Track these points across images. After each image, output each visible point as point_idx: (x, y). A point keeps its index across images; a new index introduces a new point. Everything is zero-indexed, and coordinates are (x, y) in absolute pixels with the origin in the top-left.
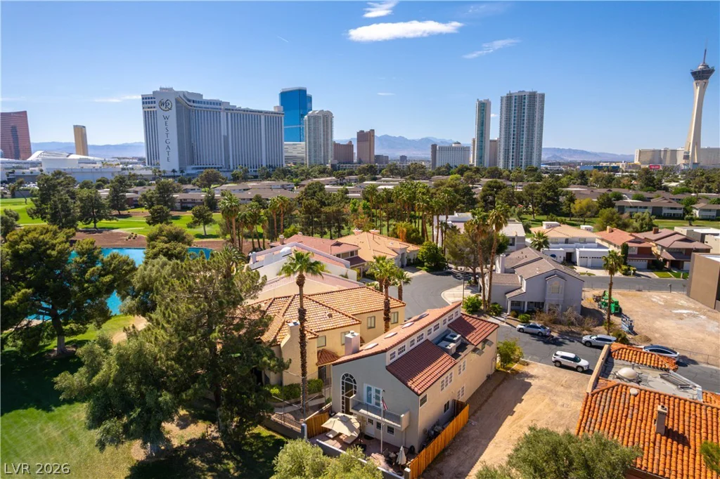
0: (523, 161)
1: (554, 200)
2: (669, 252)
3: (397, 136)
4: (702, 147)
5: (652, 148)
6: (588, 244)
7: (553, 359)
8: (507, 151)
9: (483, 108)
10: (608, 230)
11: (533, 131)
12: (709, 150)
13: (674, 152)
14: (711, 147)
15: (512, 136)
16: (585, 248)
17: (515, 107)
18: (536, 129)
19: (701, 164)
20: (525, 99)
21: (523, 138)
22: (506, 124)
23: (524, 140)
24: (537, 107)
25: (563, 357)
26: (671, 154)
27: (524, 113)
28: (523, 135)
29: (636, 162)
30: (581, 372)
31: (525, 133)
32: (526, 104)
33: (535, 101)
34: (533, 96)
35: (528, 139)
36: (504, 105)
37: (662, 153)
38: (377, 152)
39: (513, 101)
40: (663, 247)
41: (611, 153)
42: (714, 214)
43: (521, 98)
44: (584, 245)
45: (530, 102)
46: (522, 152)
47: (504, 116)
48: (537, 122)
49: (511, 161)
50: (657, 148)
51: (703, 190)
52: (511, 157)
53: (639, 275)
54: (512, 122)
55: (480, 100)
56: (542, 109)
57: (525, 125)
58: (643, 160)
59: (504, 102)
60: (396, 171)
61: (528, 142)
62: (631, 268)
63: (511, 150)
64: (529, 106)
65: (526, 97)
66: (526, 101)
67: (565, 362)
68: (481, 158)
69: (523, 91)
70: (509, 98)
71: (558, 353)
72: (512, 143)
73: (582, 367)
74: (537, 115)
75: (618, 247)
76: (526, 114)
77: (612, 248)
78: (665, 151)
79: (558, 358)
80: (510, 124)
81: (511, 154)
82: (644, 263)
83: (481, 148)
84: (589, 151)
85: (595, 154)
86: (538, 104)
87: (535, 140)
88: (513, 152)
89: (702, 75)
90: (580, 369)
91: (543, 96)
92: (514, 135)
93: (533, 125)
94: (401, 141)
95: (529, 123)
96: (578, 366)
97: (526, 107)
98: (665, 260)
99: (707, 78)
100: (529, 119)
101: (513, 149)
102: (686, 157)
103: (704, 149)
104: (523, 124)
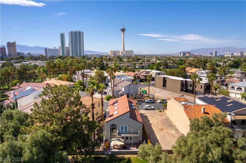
0: (78, 54)
1: (102, 65)
2: (144, 77)
3: (24, 45)
4: (125, 50)
5: (113, 50)
6: (124, 77)
7: (144, 108)
8: (72, 51)
9: (62, 36)
10: (127, 72)
11: (81, 44)
12: (127, 51)
13: (119, 51)
14: (127, 50)
15: (74, 46)
16: (124, 78)
17: (74, 36)
18: (82, 43)
19: (126, 55)
20: (77, 33)
21: (77, 46)
22: (71, 41)
23: (78, 47)
24: (81, 36)
25: (147, 107)
26: (118, 52)
27: (77, 38)
28: (77, 45)
29: (110, 54)
30: (153, 110)
31: (78, 45)
32: (78, 35)
33: (80, 34)
34: (80, 32)
35: (79, 47)
36: (70, 35)
37: (116, 52)
38: (18, 51)
39: (73, 34)
40: (142, 75)
41: (100, 52)
42: (141, 67)
43: (76, 33)
44: (123, 77)
45: (79, 34)
46: (78, 51)
47: (70, 39)
48: (82, 41)
49: (74, 54)
50: (115, 50)
51: (134, 61)
52: (74, 53)
53: (139, 84)
54: (73, 41)
55: (61, 33)
56: (83, 37)
57: (78, 42)
58: (111, 53)
59: (70, 34)
60: (33, 58)
61: (79, 48)
62: (137, 82)
63: (74, 50)
64: (79, 35)
65: (78, 33)
66: (78, 34)
67: (148, 108)
68: (63, 53)
69: (76, 31)
70: (72, 33)
71: (145, 106)
72: (74, 48)
73: (153, 108)
74: (82, 39)
75: (132, 76)
76: (78, 38)
77: (130, 77)
78: (117, 51)
79: (146, 107)
80: (73, 42)
81: (74, 52)
82: (139, 80)
83: (63, 50)
84: (94, 51)
85: (96, 52)
86: (81, 35)
87: (82, 47)
88: (75, 51)
89: (123, 30)
90: (152, 109)
91: (83, 33)
92: (74, 45)
93: (81, 42)
94: (26, 47)
95: (79, 41)
96: (152, 108)
97: (78, 36)
98: (143, 79)
99: (124, 31)
100: (79, 40)
101: (75, 50)
102: (122, 53)
103: (126, 51)
104: (77, 41)
